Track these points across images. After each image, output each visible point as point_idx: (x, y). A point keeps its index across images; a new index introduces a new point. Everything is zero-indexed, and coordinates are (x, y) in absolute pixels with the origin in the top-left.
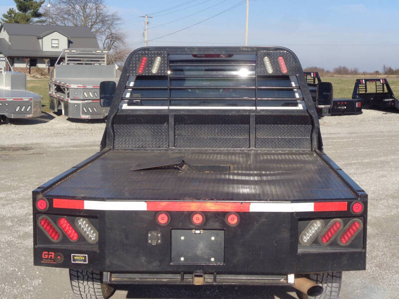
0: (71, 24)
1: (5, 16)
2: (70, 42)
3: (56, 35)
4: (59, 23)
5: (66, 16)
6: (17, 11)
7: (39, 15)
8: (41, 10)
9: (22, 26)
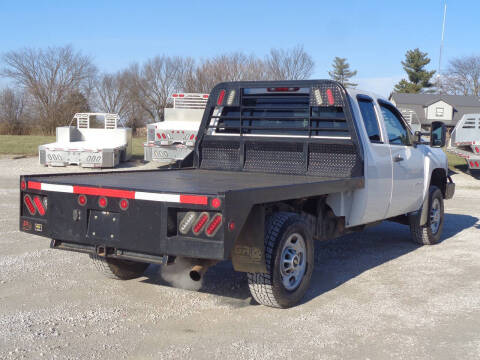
0: (461, 94)
1: (397, 86)
2: (454, 111)
3: (441, 104)
4: (449, 93)
5: (456, 86)
6: (409, 82)
7: (429, 85)
8: (432, 81)
9: (412, 95)
